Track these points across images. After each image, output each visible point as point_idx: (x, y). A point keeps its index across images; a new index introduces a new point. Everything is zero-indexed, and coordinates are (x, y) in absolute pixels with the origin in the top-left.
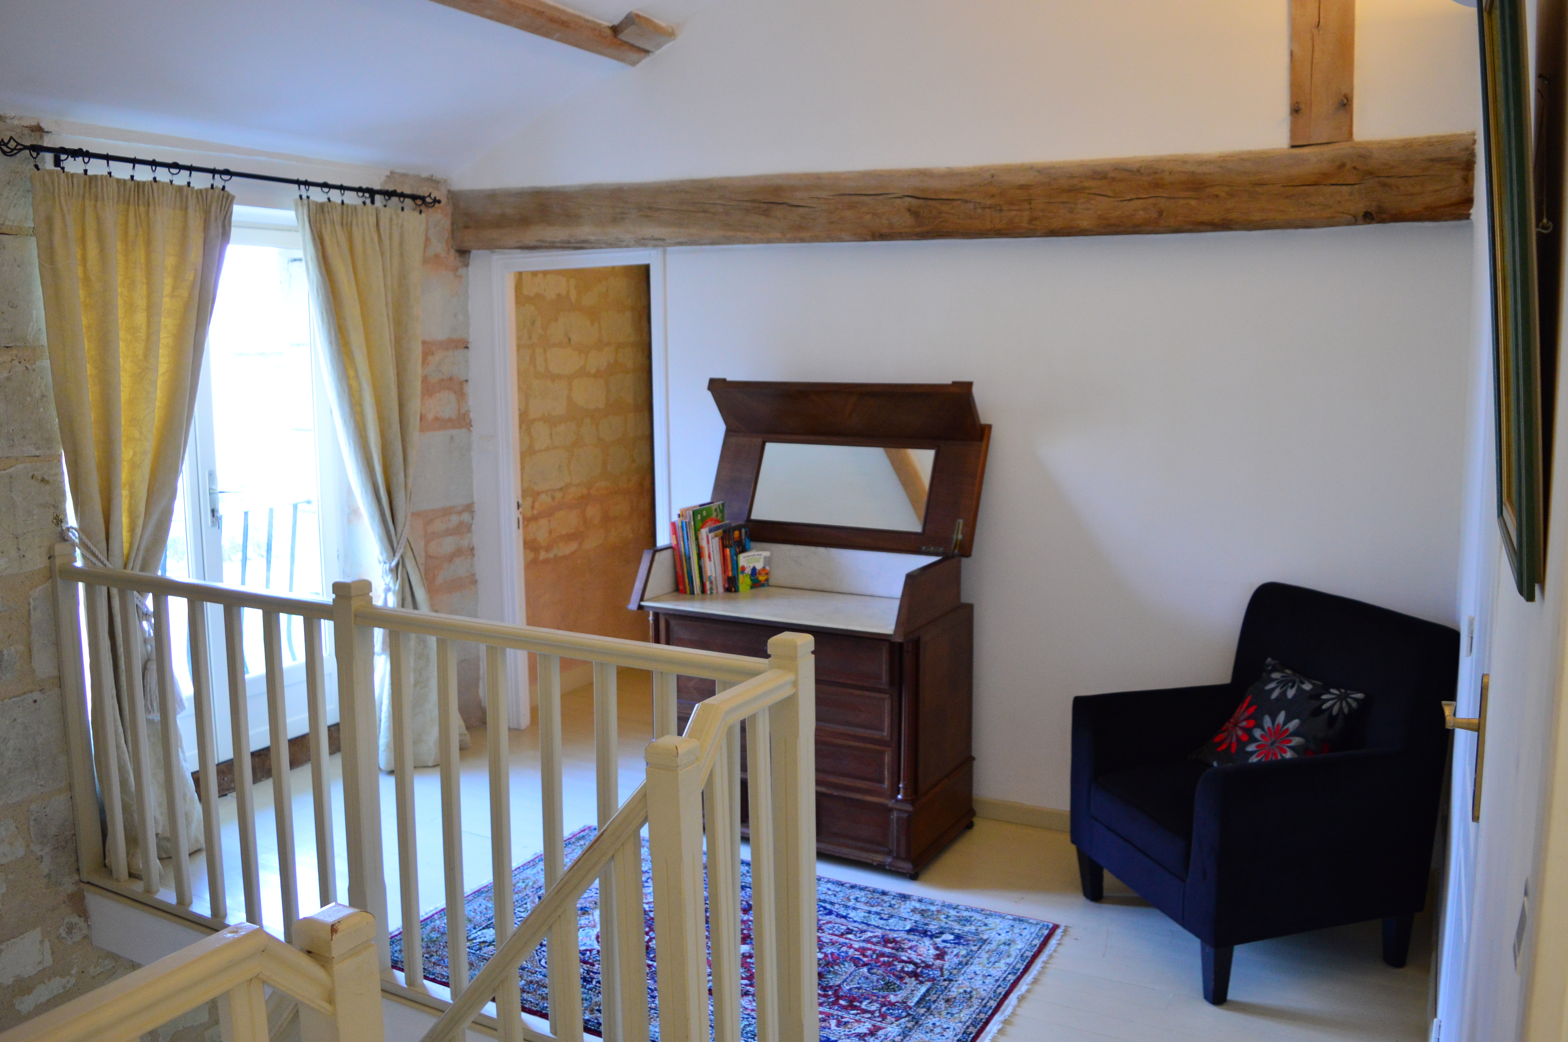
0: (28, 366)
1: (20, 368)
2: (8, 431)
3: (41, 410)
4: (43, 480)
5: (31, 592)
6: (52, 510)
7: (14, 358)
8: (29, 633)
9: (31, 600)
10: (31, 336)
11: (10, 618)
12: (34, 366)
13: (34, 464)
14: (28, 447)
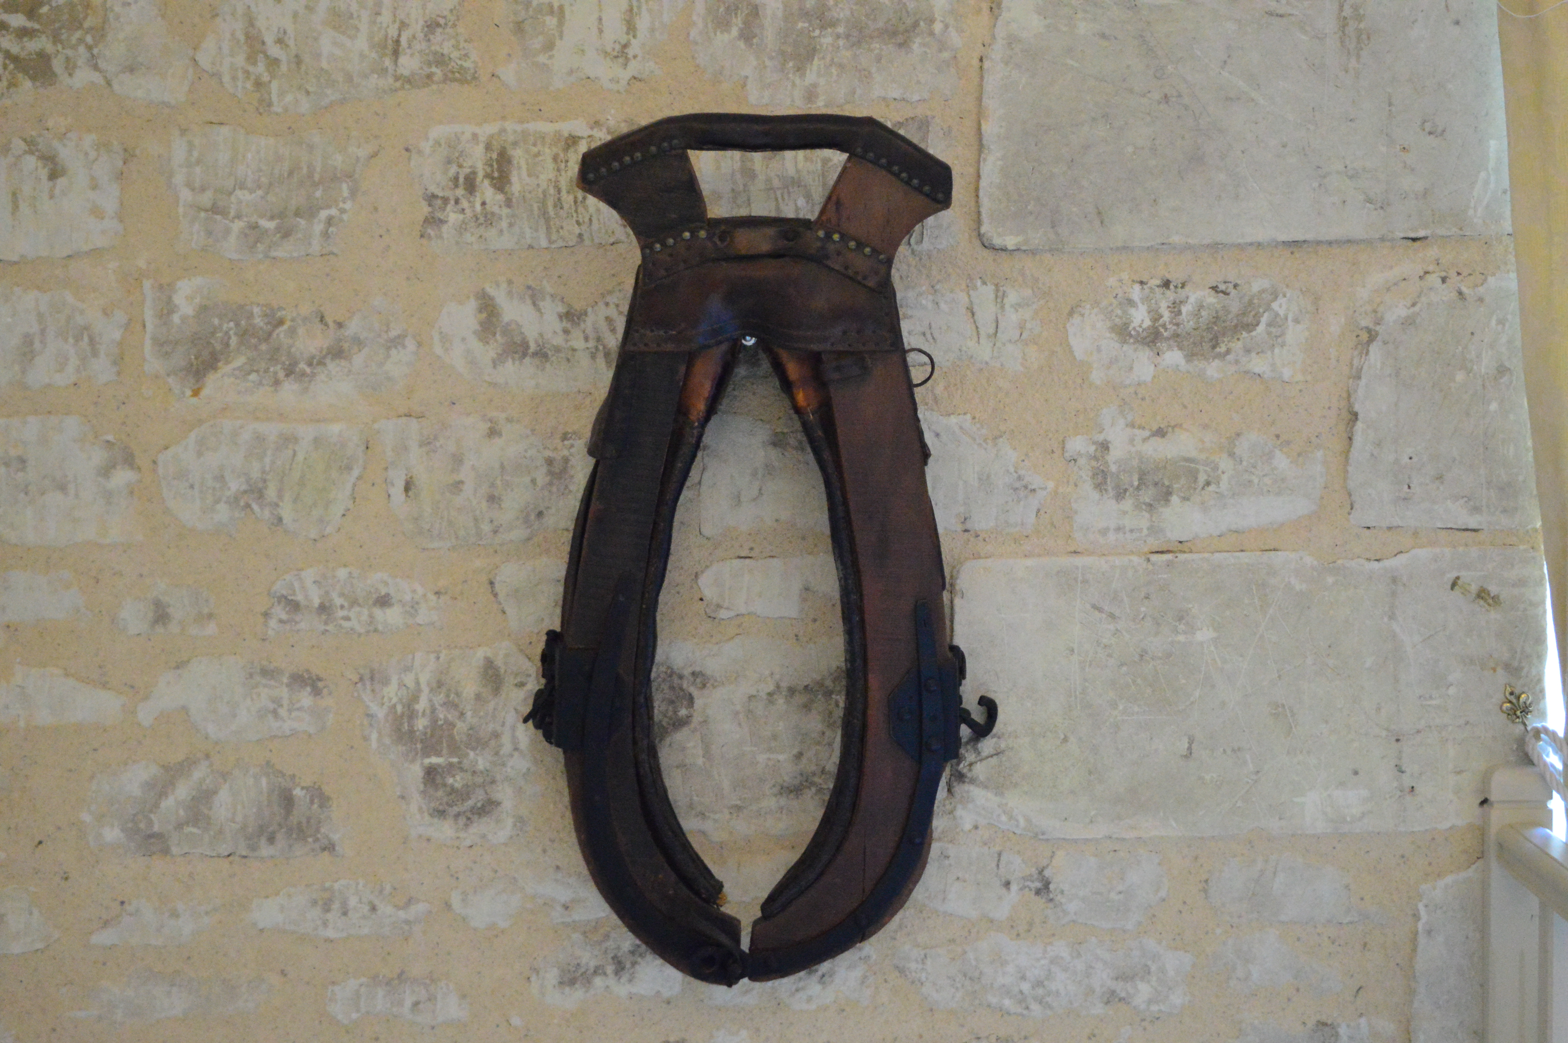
0: (1464, 290)
1: (1444, 294)
2: (1397, 461)
3: (1494, 406)
4: (1482, 595)
5: (1424, 887)
6: (1501, 677)
7: (1431, 268)
8: (1411, 992)
9: (1421, 906)
10: (1480, 210)
11: (1365, 945)
12: (1481, 290)
13: (1461, 549)
14: (1449, 502)
